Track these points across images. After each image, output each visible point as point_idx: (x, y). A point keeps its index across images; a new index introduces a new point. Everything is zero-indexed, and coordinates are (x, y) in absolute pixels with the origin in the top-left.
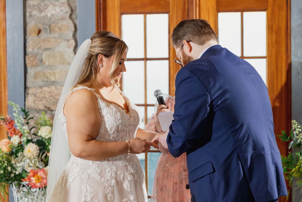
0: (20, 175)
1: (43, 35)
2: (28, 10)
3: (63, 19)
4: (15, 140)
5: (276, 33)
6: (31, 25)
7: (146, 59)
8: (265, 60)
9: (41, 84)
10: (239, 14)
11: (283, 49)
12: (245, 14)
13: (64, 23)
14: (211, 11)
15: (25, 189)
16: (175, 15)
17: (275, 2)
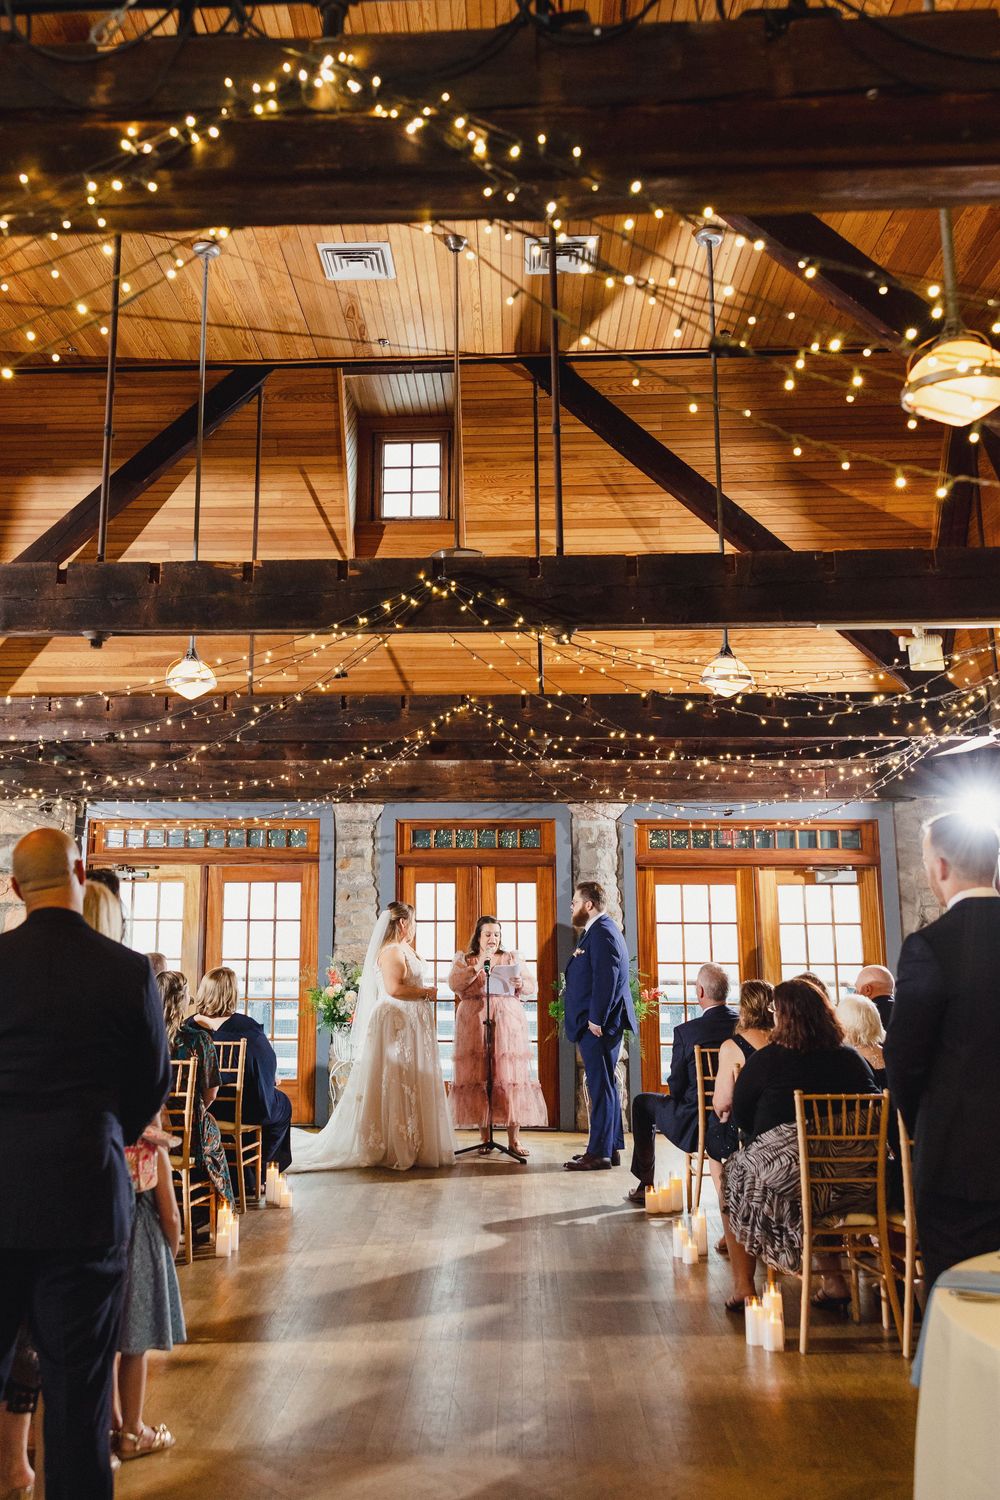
0: (343, 1016)
1: (351, 900)
2: (337, 878)
3: (368, 886)
4: (338, 988)
5: (544, 901)
6: (341, 890)
7: (436, 921)
8: (535, 924)
9: (349, 941)
10: (514, 884)
11: (550, 914)
12: (519, 884)
13: (370, 890)
14: (491, 882)
15: (346, 1029)
16: (461, 884)
17: (543, 874)
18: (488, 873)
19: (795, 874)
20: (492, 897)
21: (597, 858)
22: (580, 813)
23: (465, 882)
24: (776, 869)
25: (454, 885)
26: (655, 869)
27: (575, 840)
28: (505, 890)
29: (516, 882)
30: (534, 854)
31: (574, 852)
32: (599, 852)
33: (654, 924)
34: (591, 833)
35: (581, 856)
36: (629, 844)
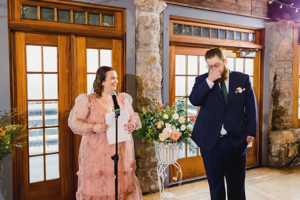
5: (117, 61)
7: (43, 73)
10: (97, 50)
14: (83, 47)
16: (62, 48)
17: (116, 43)
18: (81, 41)
19: (233, 52)
20: (84, 58)
21: (151, 35)
22: (143, 6)
23: (65, 47)
24: (227, 49)
25: (55, 48)
26: (176, 45)
27: (137, 24)
28: (92, 53)
29: (99, 48)
30: (112, 31)
31: (137, 32)
32: (152, 32)
33: (174, 75)
34: (148, 20)
35: (140, 33)
36: (167, 29)
